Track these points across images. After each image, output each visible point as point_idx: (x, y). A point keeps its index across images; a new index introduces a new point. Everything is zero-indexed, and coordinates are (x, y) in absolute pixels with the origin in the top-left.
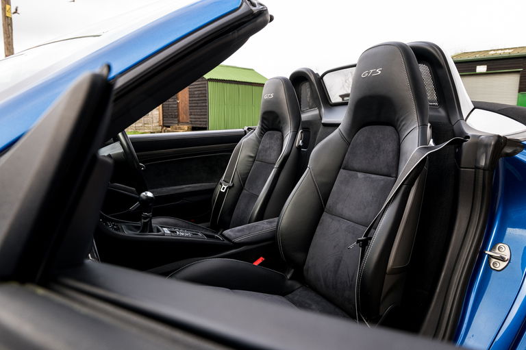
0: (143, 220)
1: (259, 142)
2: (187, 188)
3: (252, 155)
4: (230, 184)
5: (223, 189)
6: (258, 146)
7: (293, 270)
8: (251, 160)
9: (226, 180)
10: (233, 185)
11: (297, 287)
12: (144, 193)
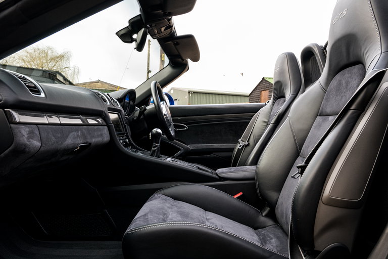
0: (153, 149)
1: (272, 109)
2: (216, 146)
3: (266, 121)
4: (246, 143)
5: (240, 146)
6: (271, 113)
7: (268, 209)
8: (265, 124)
9: (243, 140)
10: (249, 144)
11: (269, 224)
12: (155, 129)
